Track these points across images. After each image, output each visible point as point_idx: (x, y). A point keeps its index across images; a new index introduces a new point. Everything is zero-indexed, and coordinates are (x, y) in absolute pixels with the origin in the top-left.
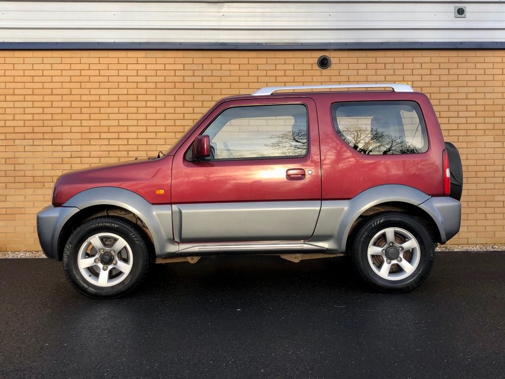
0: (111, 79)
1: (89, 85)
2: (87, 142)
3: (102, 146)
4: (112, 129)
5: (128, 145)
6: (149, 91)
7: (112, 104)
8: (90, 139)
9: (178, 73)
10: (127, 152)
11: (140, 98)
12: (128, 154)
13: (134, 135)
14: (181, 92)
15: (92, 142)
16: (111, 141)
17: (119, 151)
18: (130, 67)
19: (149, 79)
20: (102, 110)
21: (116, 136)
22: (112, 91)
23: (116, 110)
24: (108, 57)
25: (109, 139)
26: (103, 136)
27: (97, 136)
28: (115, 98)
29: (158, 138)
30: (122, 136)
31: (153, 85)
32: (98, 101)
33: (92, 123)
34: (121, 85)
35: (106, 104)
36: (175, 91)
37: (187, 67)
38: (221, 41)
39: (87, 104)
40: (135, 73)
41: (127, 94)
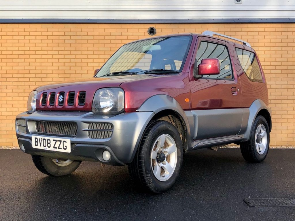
0: (20, 41)
1: (6, 45)
2: (5, 79)
3: (14, 82)
4: (20, 72)
5: (30, 81)
6: (43, 49)
7: (20, 56)
8: (7, 78)
9: (61, 37)
10: (29, 86)
11: (38, 52)
12: (30, 87)
13: (34, 76)
14: (63, 49)
15: (8, 80)
16: (19, 79)
17: (24, 85)
18: (31, 34)
19: (43, 41)
20: (14, 60)
21: (22, 76)
22: (20, 49)
23: (23, 60)
24: (18, 28)
25: (18, 78)
26: (15, 76)
27: (11, 76)
28: (22, 53)
29: (48, 77)
30: (26, 76)
31: (45, 45)
32: (12, 55)
33: (8, 68)
34: (26, 45)
35: (16, 56)
36: (59, 49)
37: (66, 34)
38: (88, 18)
39: (5, 57)
40: (34, 37)
41: (30, 50)
